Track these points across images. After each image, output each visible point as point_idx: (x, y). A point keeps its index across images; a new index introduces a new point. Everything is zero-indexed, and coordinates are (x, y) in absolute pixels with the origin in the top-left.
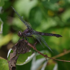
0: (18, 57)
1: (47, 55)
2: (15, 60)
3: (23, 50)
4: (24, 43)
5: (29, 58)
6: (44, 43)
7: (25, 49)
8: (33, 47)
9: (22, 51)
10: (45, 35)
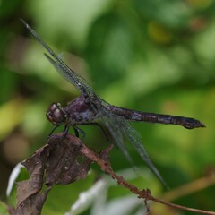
0: (46, 194)
1: (148, 191)
2: (34, 207)
3: (63, 170)
4: (67, 147)
5: (84, 198)
6: (139, 150)
7: (73, 168)
8: (101, 163)
9: (61, 176)
10: (142, 120)
